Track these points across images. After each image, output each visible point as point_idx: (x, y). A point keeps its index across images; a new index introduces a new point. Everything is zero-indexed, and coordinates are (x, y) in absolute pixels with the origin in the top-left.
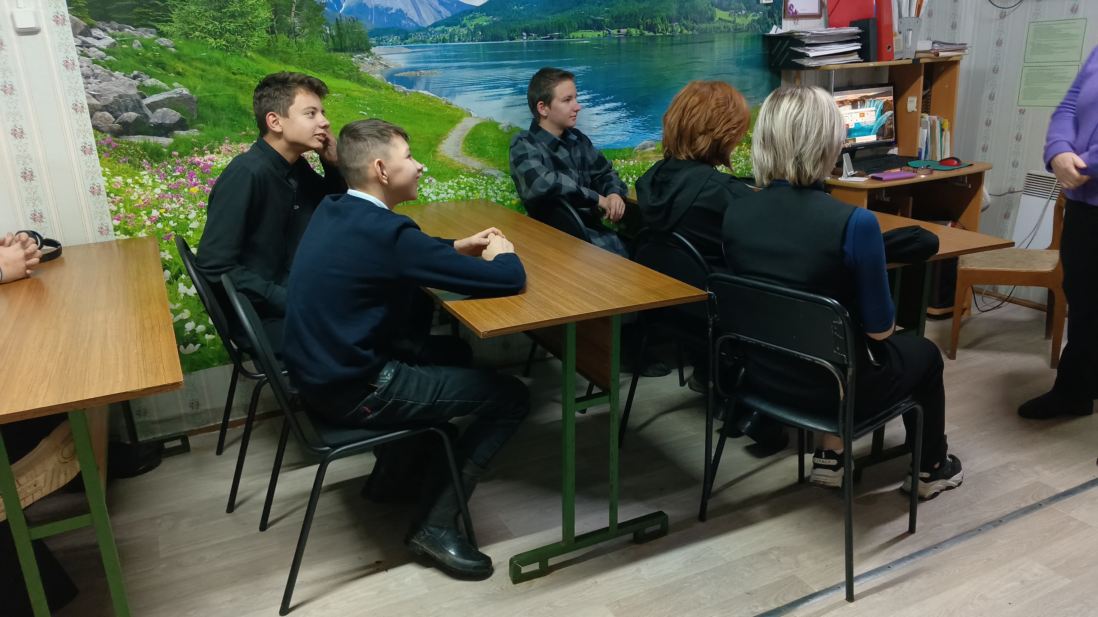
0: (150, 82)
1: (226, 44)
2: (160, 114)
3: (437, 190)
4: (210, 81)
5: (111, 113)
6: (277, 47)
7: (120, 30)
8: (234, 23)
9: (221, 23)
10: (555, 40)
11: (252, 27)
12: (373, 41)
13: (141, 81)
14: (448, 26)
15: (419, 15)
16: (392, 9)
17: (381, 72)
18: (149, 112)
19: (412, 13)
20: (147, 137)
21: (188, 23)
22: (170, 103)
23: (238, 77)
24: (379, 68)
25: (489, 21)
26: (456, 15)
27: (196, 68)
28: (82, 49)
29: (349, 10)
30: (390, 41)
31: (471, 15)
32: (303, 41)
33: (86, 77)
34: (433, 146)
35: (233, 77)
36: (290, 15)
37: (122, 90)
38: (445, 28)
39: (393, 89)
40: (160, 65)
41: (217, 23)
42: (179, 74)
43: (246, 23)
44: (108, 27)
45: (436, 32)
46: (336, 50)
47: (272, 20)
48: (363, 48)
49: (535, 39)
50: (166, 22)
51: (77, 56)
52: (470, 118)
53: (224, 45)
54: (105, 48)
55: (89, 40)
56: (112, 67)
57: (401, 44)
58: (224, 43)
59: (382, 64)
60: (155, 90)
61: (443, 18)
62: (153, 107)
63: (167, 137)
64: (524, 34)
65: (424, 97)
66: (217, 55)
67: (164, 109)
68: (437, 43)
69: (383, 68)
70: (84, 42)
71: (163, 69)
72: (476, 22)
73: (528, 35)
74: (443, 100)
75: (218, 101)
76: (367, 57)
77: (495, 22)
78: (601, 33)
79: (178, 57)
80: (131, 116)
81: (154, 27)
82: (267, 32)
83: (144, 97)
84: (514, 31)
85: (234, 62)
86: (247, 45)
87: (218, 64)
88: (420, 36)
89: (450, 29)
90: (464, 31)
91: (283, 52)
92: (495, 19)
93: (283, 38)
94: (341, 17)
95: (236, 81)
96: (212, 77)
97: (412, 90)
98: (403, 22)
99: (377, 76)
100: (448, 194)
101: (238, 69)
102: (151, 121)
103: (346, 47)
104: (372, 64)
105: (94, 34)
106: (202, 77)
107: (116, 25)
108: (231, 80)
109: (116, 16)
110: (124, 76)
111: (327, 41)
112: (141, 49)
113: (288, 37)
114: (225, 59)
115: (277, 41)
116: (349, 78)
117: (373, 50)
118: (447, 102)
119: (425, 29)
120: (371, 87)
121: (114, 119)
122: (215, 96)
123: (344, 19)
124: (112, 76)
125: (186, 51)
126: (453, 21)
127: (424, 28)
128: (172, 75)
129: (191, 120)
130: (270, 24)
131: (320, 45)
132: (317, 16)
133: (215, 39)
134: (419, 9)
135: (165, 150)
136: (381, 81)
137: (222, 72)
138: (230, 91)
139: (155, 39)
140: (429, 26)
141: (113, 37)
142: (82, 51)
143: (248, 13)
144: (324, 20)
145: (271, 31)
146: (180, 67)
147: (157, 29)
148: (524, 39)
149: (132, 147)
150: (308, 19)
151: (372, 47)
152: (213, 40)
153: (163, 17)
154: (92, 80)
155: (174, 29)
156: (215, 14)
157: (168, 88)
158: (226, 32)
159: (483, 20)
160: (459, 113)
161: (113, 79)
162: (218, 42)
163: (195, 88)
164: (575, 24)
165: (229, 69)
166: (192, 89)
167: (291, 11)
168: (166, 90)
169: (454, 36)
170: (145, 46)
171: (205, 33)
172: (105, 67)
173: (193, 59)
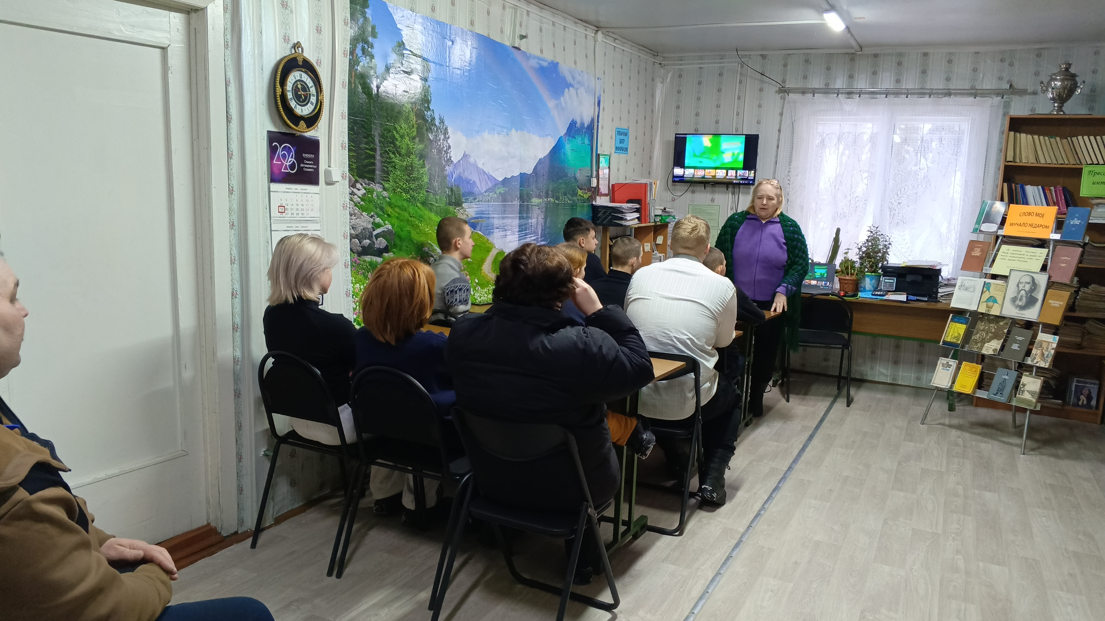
0: (378, 220)
2: (379, 242)
3: (481, 295)
4: (401, 221)
5: (359, 241)
6: (429, 201)
7: (369, 185)
8: (414, 184)
9: (409, 184)
11: (421, 187)
12: (464, 200)
13: (374, 219)
15: (481, 185)
16: (471, 180)
18: (374, 240)
19: (478, 184)
20: (373, 257)
21: (396, 183)
22: (383, 235)
23: (412, 219)
26: (494, 185)
27: (396, 212)
28: (351, 196)
29: (456, 180)
30: (469, 200)
32: (438, 197)
33: (351, 215)
34: (480, 266)
35: (410, 219)
36: (434, 180)
37: (365, 224)
38: (490, 193)
40: (382, 209)
41: (407, 184)
42: (388, 215)
43: (418, 184)
44: (363, 182)
45: (486, 195)
46: (449, 204)
47: (428, 183)
48: (460, 203)
50: (387, 181)
51: (348, 201)
52: (495, 249)
53: (409, 198)
54: (361, 196)
55: (355, 190)
56: (362, 209)
57: (474, 202)
60: (378, 226)
61: (489, 186)
62: (377, 236)
65: (479, 235)
66: (405, 204)
67: (381, 238)
68: (487, 201)
70: (352, 191)
71: (383, 212)
72: (500, 189)
75: (403, 234)
76: (461, 209)
79: (390, 204)
80: (367, 242)
81: (381, 184)
83: (374, 230)
85: (411, 209)
86: (418, 198)
87: (405, 210)
88: (481, 197)
90: (496, 195)
91: (431, 204)
95: (411, 221)
96: (402, 218)
98: (475, 189)
100: (484, 297)
101: (413, 213)
102: (375, 246)
103: (453, 202)
105: (357, 187)
106: (398, 218)
107: (367, 181)
108: (409, 221)
109: (367, 175)
110: (367, 215)
111: (446, 198)
112: (376, 198)
113: (433, 194)
114: (408, 207)
115: (429, 197)
117: (464, 205)
118: (487, 239)
119: (482, 194)
121: (359, 244)
122: (402, 231)
123: (453, 185)
124: (362, 215)
125: (393, 201)
126: (492, 189)
128: (386, 216)
129: (391, 246)
131: (444, 200)
132: (444, 182)
133: (406, 194)
134: (481, 181)
137: (406, 214)
138: (408, 228)
139: (382, 192)
140: (484, 192)
141: (365, 189)
142: (351, 198)
143: (419, 178)
144: (447, 185)
145: (427, 190)
146: (390, 210)
147: (383, 186)
149: (365, 264)
151: (463, 203)
153: (386, 178)
154: (353, 217)
155: (390, 186)
157: (383, 225)
158: (410, 190)
160: (491, 245)
161: (362, 217)
162: (406, 196)
163: (394, 225)
165: (409, 213)
166: (393, 226)
170: (377, 196)
171: (402, 190)
172: (359, 209)
173: (396, 206)
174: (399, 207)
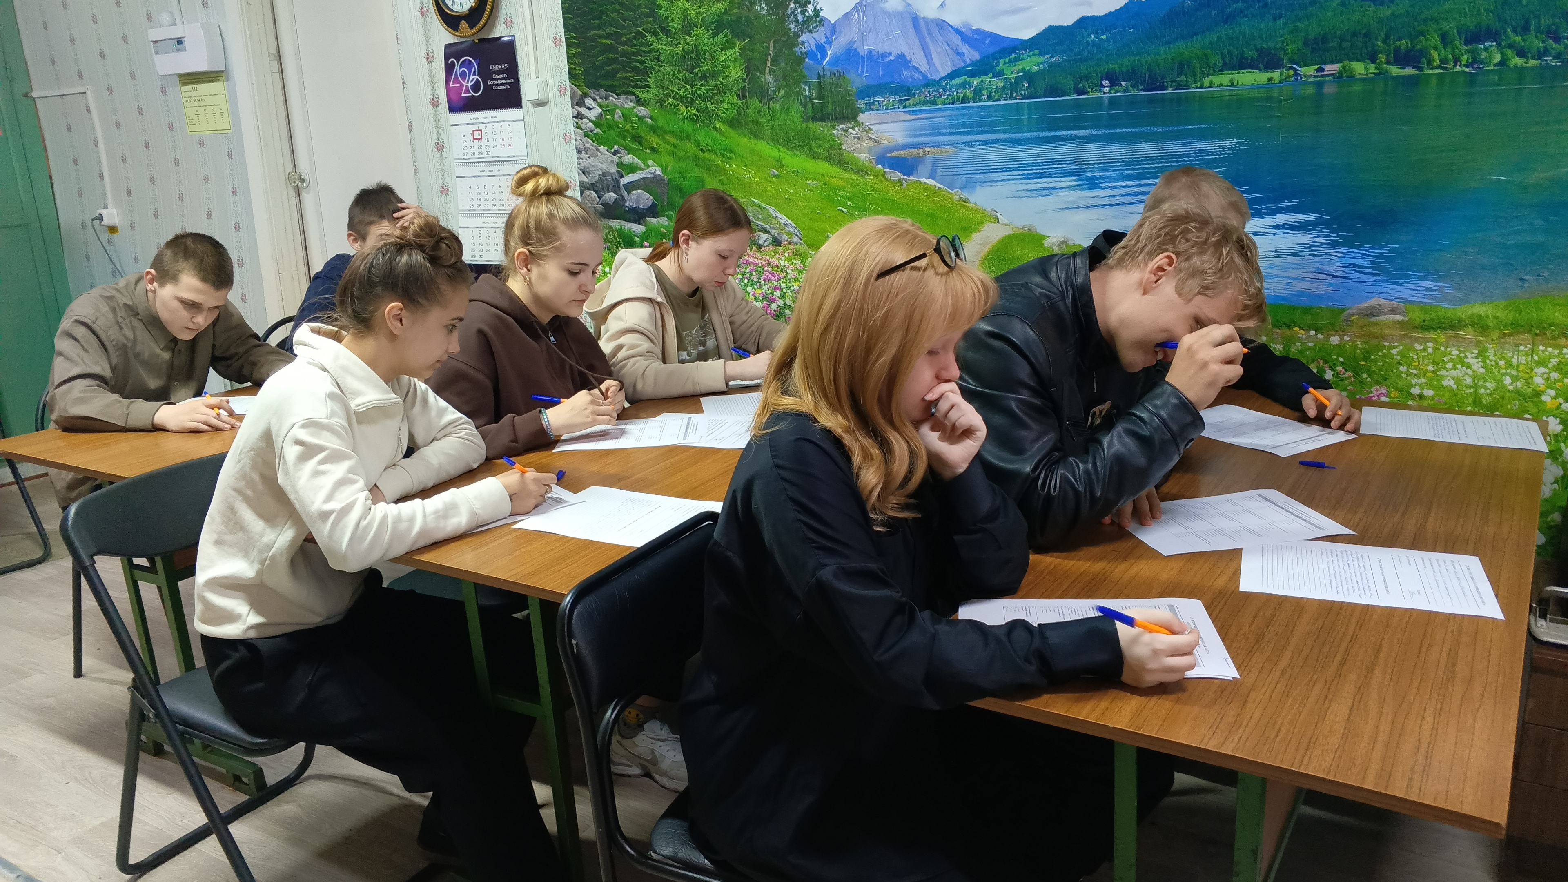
0: (628, 158)
1: (697, 113)
2: (635, 197)
4: (680, 159)
5: (596, 192)
6: (748, 116)
7: (606, 98)
8: (705, 86)
9: (692, 87)
10: (1170, 91)
11: (723, 90)
12: (861, 104)
13: (620, 157)
14: (972, 74)
15: (929, 61)
16: (890, 54)
17: (870, 151)
18: (625, 194)
19: (918, 59)
20: (623, 222)
21: (663, 87)
22: (645, 184)
23: (707, 155)
24: (866, 144)
25: (1042, 63)
26: (987, 57)
27: (669, 143)
28: (576, 121)
29: (835, 60)
30: (884, 103)
31: (1014, 55)
32: (776, 106)
33: (579, 151)
35: (701, 155)
36: (765, 71)
37: (604, 167)
38: (968, 80)
39: (883, 176)
40: (637, 139)
41: (689, 87)
42: (653, 150)
43: (716, 85)
44: (597, 95)
45: (952, 86)
46: (815, 119)
47: (744, 80)
48: (848, 115)
49: (1124, 91)
50: (645, 87)
51: (573, 129)
52: (996, 225)
53: (695, 115)
54: (594, 119)
55: (583, 110)
56: (599, 140)
57: (899, 108)
58: (694, 112)
59: (871, 138)
60: (632, 169)
61: (964, 62)
62: (630, 187)
63: (640, 224)
64: (1106, 83)
65: (927, 188)
66: (687, 127)
67: (639, 191)
68: (953, 104)
69: (872, 144)
70: (579, 113)
71: (641, 144)
72: (1020, 65)
73: (1112, 85)
74: (955, 194)
75: (687, 184)
76: (853, 128)
77: (1051, 65)
78: (1276, 75)
79: (654, 129)
80: (611, 196)
81: (633, 94)
82: (738, 96)
83: (622, 177)
84: (1087, 78)
85: (702, 136)
86: (717, 114)
87: (688, 138)
88: (927, 94)
89: (976, 81)
90: (999, 83)
91: (753, 122)
92: (1053, 59)
93: (755, 103)
94: (824, 70)
95: (703, 159)
96: (682, 154)
97: (912, 178)
98: (905, 73)
99: (864, 157)
101: (707, 145)
102: (627, 204)
103: (827, 114)
104: (859, 138)
105: (587, 104)
106: (673, 154)
107: (604, 93)
108: (699, 158)
109: (604, 83)
110: (607, 151)
111: (805, 106)
112: (621, 120)
113: (761, 102)
114: (695, 131)
115: (747, 108)
116: (829, 159)
117: (861, 117)
118: (961, 198)
119: (938, 83)
120: (855, 172)
121: (598, 200)
122: (684, 178)
123: (828, 73)
124: (598, 150)
125: (660, 122)
126: (982, 67)
127: (934, 80)
128: (648, 151)
129: (662, 206)
130: (741, 85)
131: (796, 110)
132: (795, 71)
133: (686, 107)
134: (930, 52)
135: (637, 239)
136: (868, 164)
137: (690, 147)
138: (698, 172)
139: (635, 108)
140: (943, 78)
141: (601, 107)
142: (577, 123)
143: (719, 72)
144: (804, 77)
145: (742, 96)
146: (655, 141)
147: (637, 97)
148: (1106, 92)
149: (611, 233)
150: (785, 77)
151: (861, 114)
152: (684, 109)
153: (641, 82)
154: (583, 155)
155: (651, 96)
156: (687, 75)
157: (643, 166)
158: (697, 98)
159: (1033, 63)
160: (979, 216)
161: (599, 154)
162: (689, 111)
163: (667, 167)
164: (1217, 60)
165: (698, 144)
166: (664, 168)
167: (766, 66)
168: (642, 169)
169: (981, 92)
170: (625, 117)
171: (677, 100)
172: (593, 141)
173: (666, 132)
174: (672, 133)
